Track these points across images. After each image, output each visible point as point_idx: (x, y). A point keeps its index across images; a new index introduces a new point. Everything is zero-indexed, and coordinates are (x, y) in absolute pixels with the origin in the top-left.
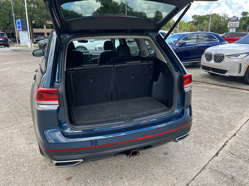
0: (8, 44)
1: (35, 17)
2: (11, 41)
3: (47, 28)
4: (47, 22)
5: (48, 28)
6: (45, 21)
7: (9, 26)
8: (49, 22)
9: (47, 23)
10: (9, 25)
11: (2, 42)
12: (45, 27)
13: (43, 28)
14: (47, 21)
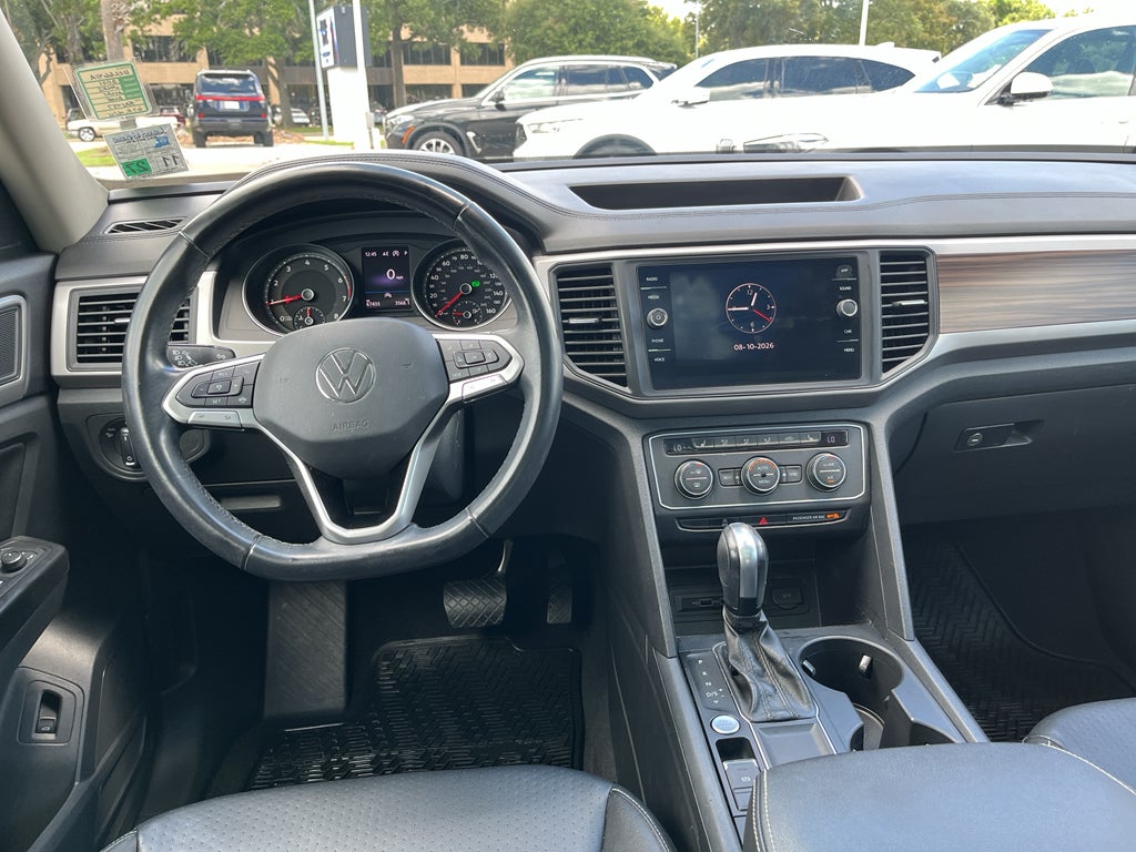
0: (269, 130)
1: (411, 9)
2: (307, 120)
3: (462, 63)
4: (462, 32)
5: (471, 63)
6: (457, 25)
7: (301, 49)
8: (472, 31)
9: (464, 37)
10: (300, 45)
11: (238, 120)
12: (455, 57)
13: (448, 61)
14: (464, 28)
